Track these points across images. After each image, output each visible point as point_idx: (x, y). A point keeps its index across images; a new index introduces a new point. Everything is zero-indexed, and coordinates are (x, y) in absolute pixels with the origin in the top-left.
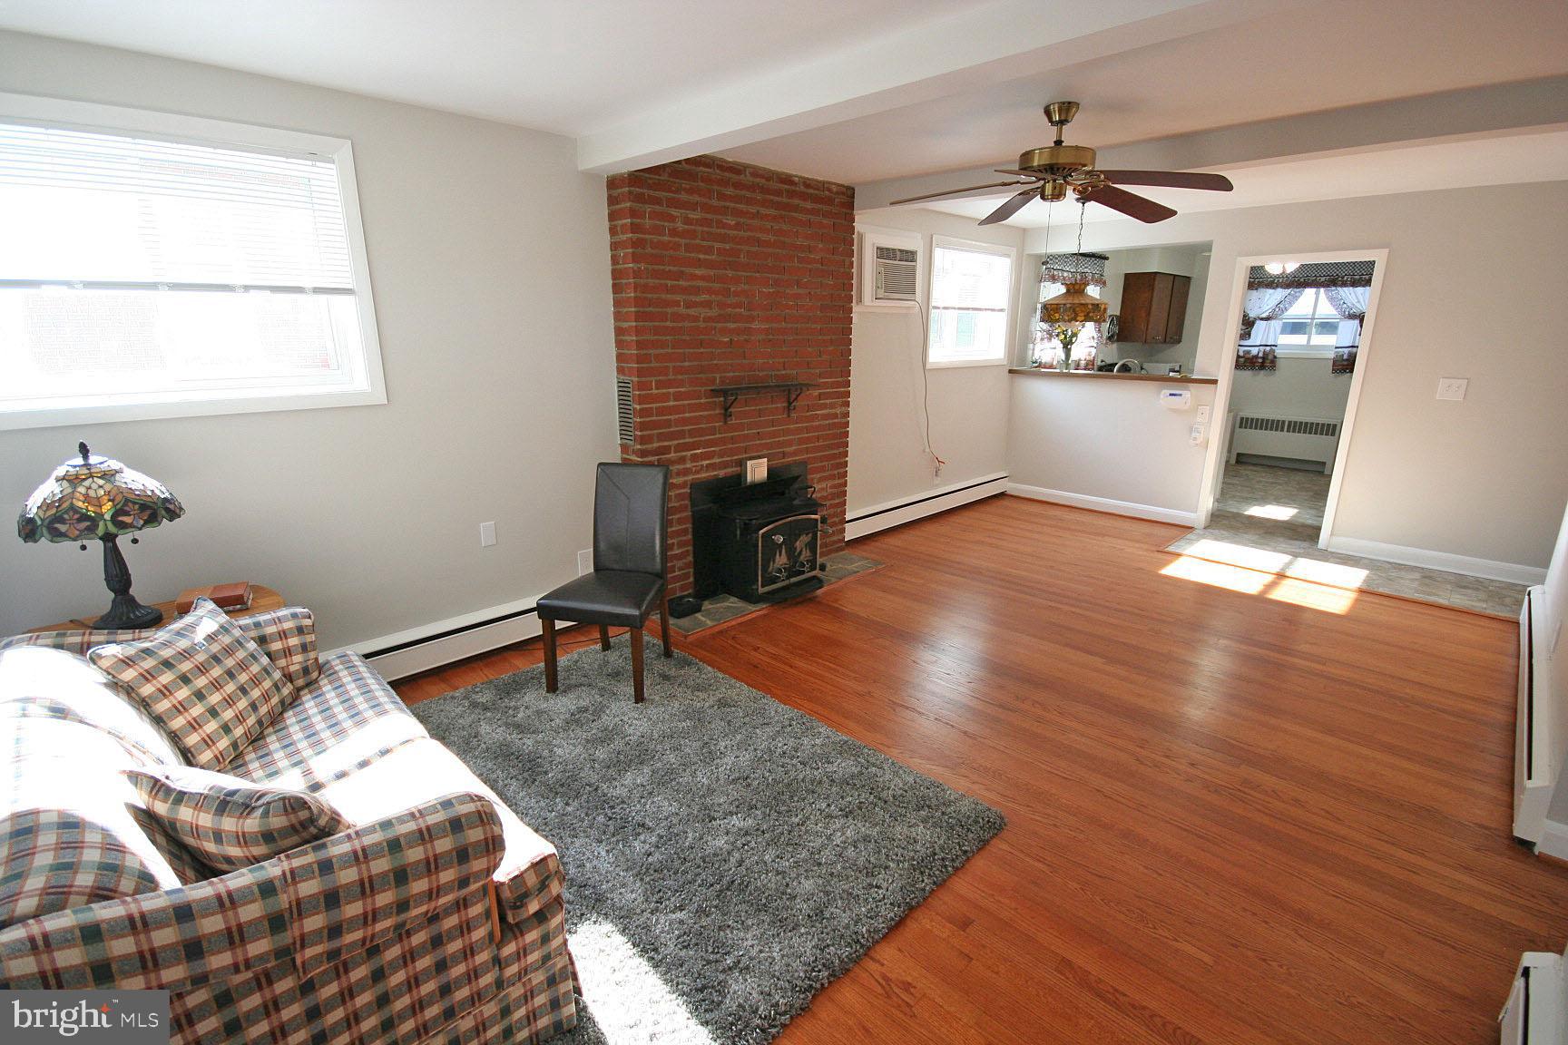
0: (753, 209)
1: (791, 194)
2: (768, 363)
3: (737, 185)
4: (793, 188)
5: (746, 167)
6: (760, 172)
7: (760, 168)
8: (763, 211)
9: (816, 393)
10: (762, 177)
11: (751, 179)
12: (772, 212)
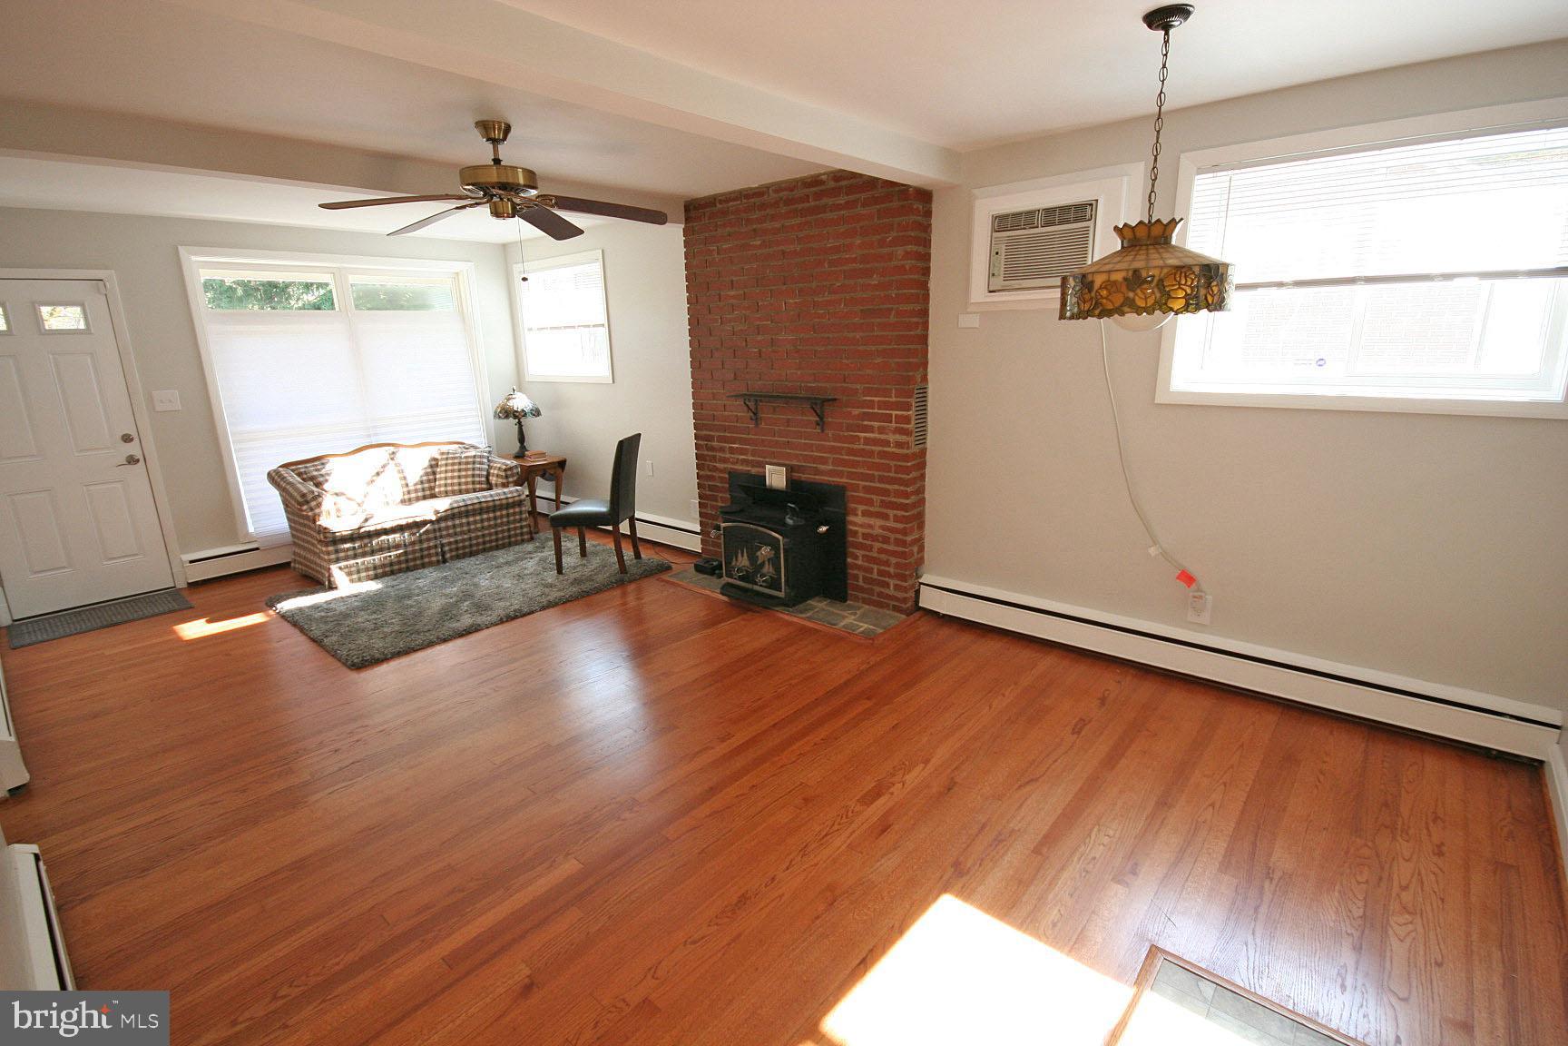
0: (777, 225)
1: (818, 196)
2: (796, 374)
3: (763, 207)
4: (823, 187)
5: (768, 187)
6: (783, 185)
7: (782, 182)
8: (788, 223)
9: (856, 412)
10: (785, 189)
11: (776, 195)
12: (798, 221)
